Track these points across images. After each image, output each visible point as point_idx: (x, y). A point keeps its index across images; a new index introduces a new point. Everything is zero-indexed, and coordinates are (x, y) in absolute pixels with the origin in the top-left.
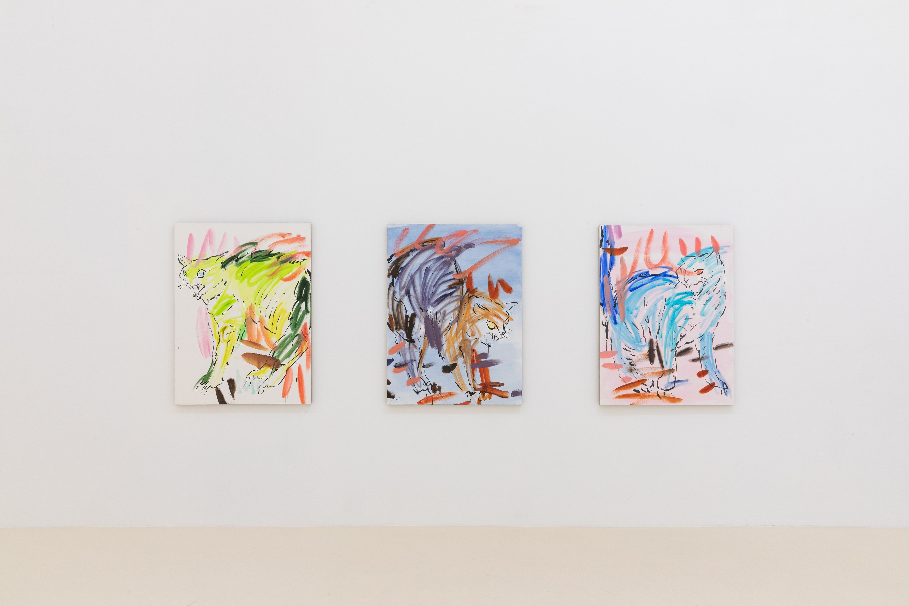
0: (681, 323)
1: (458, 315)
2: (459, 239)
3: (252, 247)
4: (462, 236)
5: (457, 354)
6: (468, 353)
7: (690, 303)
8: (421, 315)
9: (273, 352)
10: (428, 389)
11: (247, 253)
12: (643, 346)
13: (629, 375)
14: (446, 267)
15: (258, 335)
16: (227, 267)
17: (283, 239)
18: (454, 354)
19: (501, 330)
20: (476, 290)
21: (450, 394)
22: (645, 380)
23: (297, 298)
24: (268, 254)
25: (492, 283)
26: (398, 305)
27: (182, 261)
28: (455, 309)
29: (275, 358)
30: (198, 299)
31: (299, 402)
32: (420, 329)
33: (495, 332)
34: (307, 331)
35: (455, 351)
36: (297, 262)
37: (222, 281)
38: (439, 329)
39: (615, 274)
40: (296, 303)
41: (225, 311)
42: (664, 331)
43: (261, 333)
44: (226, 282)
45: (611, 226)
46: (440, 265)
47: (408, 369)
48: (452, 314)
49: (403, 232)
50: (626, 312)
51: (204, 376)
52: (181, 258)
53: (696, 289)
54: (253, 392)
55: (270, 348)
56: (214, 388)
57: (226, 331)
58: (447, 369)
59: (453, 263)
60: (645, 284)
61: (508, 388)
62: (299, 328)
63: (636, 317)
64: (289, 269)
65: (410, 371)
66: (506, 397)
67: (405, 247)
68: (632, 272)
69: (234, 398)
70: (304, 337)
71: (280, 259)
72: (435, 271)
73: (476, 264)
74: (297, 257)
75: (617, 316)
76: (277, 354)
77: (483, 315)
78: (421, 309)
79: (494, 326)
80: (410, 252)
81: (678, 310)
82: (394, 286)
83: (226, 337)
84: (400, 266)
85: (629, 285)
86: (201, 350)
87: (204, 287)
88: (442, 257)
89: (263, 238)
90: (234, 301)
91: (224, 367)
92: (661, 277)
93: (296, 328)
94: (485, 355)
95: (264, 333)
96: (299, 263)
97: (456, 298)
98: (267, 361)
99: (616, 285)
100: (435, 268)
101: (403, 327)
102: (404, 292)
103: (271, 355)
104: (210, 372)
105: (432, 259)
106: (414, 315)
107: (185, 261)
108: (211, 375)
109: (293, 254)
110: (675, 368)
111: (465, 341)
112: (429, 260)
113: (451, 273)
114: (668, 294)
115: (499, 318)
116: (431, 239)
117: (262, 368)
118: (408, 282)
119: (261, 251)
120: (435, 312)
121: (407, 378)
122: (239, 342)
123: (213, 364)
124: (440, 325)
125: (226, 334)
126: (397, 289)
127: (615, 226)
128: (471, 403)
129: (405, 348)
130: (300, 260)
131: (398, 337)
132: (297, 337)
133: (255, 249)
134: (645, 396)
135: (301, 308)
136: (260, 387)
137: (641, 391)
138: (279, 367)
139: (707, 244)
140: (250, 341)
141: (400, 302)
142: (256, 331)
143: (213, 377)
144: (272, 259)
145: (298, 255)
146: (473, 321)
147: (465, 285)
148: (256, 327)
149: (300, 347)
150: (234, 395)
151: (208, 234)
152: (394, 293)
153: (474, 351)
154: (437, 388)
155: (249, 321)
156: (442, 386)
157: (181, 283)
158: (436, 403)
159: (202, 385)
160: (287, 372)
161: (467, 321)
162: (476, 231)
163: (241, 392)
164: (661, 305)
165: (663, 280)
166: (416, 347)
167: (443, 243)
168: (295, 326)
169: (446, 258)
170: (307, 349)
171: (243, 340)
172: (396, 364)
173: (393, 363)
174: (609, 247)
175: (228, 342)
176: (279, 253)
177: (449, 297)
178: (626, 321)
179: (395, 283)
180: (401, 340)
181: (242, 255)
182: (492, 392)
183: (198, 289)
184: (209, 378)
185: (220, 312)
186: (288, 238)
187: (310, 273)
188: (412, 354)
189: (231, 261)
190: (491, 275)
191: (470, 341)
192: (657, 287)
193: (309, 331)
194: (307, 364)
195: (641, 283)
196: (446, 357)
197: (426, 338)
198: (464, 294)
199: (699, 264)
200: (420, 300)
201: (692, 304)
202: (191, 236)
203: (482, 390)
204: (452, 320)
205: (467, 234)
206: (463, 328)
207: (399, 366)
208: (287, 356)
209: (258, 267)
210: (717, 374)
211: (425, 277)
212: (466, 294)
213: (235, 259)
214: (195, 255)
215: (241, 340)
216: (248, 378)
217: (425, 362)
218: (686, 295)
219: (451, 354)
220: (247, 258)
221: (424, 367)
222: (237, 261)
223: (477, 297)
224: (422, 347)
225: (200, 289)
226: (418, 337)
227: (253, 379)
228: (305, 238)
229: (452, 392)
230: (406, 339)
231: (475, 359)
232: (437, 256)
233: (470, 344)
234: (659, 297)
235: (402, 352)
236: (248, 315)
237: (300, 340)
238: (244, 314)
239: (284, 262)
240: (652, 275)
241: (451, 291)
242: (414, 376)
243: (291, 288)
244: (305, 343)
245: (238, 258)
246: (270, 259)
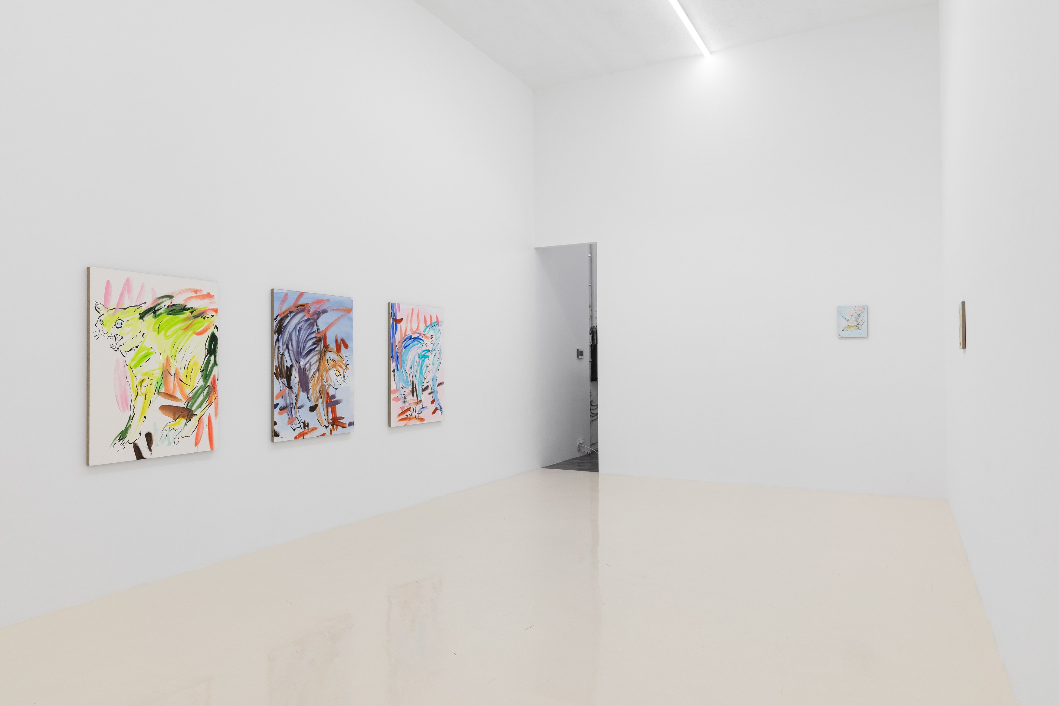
0: (424, 371)
1: (319, 365)
2: (319, 305)
3: (168, 300)
4: (320, 303)
5: (318, 396)
6: (325, 395)
7: (428, 357)
8: (296, 366)
9: (187, 403)
10: (300, 426)
11: (164, 306)
12: (410, 385)
13: (404, 405)
14: (311, 328)
15: (173, 388)
16: (145, 318)
17: (195, 295)
18: (316, 397)
19: (342, 376)
20: (329, 346)
21: (314, 429)
22: (411, 408)
23: (207, 352)
24: (183, 308)
25: (338, 341)
26: (281, 357)
27: (99, 309)
28: (317, 361)
29: (189, 409)
30: (115, 351)
31: (209, 449)
32: (296, 377)
33: (339, 378)
35: (317, 394)
37: (140, 332)
38: (308, 377)
39: (398, 337)
40: (206, 356)
41: (143, 363)
42: (418, 375)
43: (177, 385)
44: (144, 334)
45: (395, 303)
46: (308, 326)
47: (288, 411)
48: (315, 365)
49: (285, 297)
50: (402, 362)
51: (122, 432)
52: (98, 306)
53: (430, 349)
54: (169, 444)
55: (185, 399)
56: (132, 443)
57: (144, 384)
58: (312, 409)
59: (316, 324)
61: (346, 421)
62: (209, 380)
63: (407, 366)
64: (200, 324)
65: (290, 413)
66: (345, 427)
68: (405, 336)
69: (151, 451)
70: (213, 388)
71: (194, 314)
72: (305, 330)
73: (328, 326)
74: (207, 313)
75: (398, 365)
76: (191, 405)
77: (333, 365)
78: (296, 361)
79: (338, 374)
80: (289, 314)
81: (423, 361)
82: (278, 342)
83: (144, 390)
84: (282, 325)
85: (404, 344)
86: (118, 405)
87: (122, 338)
88: (308, 320)
90: (151, 353)
91: (141, 421)
92: (417, 340)
94: (334, 396)
95: (179, 385)
96: (209, 318)
97: (317, 352)
98: (182, 412)
99: (398, 344)
100: (304, 328)
101: (285, 376)
102: (285, 346)
103: (185, 406)
104: (128, 427)
105: (303, 321)
106: (292, 366)
107: (102, 310)
108: (129, 430)
109: (204, 309)
110: (422, 399)
111: (323, 386)
112: (301, 321)
113: (314, 332)
114: (419, 351)
115: (342, 368)
116: (302, 304)
117: (177, 419)
118: (288, 338)
119: (177, 305)
120: (305, 363)
121: (287, 419)
122: (156, 394)
123: (131, 418)
124: (308, 374)
125: (144, 387)
126: (281, 345)
127: (397, 304)
128: (326, 435)
129: (286, 394)
130: (210, 316)
131: (281, 385)
132: (208, 388)
133: (172, 303)
134: (410, 419)
135: (210, 360)
136: (175, 438)
137: (409, 416)
138: (192, 417)
139: (434, 320)
140: (167, 394)
141: (283, 355)
142: (172, 383)
143: (131, 432)
144: (186, 313)
145: (208, 311)
146: (327, 370)
147: (322, 342)
148: (172, 379)
149: (210, 398)
150: (152, 448)
151: (126, 283)
152: (279, 347)
153: (328, 394)
154: (306, 425)
155: (166, 373)
156: (309, 423)
157: (98, 333)
158: (306, 436)
159: (119, 441)
160: (199, 421)
161: (323, 370)
162: (328, 300)
163: (158, 445)
164: (417, 357)
165: (418, 342)
166: (293, 392)
167: (309, 308)
168: (206, 378)
169: (311, 320)
170: (215, 399)
171: (160, 392)
172: (280, 407)
173: (279, 407)
174: (395, 318)
175: (145, 395)
176: (192, 308)
177: (313, 351)
178: (402, 369)
179: (279, 339)
180: (283, 387)
181: (160, 307)
182: (338, 424)
183: (116, 340)
184: (126, 433)
185: (138, 365)
186: (200, 295)
187: (217, 328)
188: (291, 398)
189: (149, 312)
190: (337, 335)
191: (325, 386)
192: (415, 346)
193: (217, 382)
194: (215, 413)
195: (409, 343)
196: (311, 399)
197: (299, 385)
198: (322, 349)
199: (431, 333)
200: (295, 354)
202: (108, 282)
203: (332, 423)
204: (315, 369)
205: (324, 302)
206: (321, 376)
207: (282, 409)
208: (199, 407)
209: (174, 320)
210: (438, 401)
211: (299, 335)
212: (323, 349)
213: (153, 310)
214: (113, 304)
215: (158, 392)
216: (164, 431)
217: (299, 404)
218: (426, 351)
219: (315, 397)
220: (164, 310)
221: (298, 408)
222: (154, 313)
223: (329, 352)
224: (297, 392)
225: (118, 340)
226: (294, 384)
227: (169, 431)
228: (214, 296)
229: (315, 427)
230: (286, 386)
231: (328, 400)
232: (306, 318)
233: (325, 388)
234: (415, 353)
235: (284, 397)
236: (165, 368)
237: (210, 390)
238: (161, 366)
239: (196, 317)
240: (413, 338)
241: (315, 346)
242: (292, 416)
243: (202, 342)
244: (214, 393)
245: (155, 310)
246: (184, 314)
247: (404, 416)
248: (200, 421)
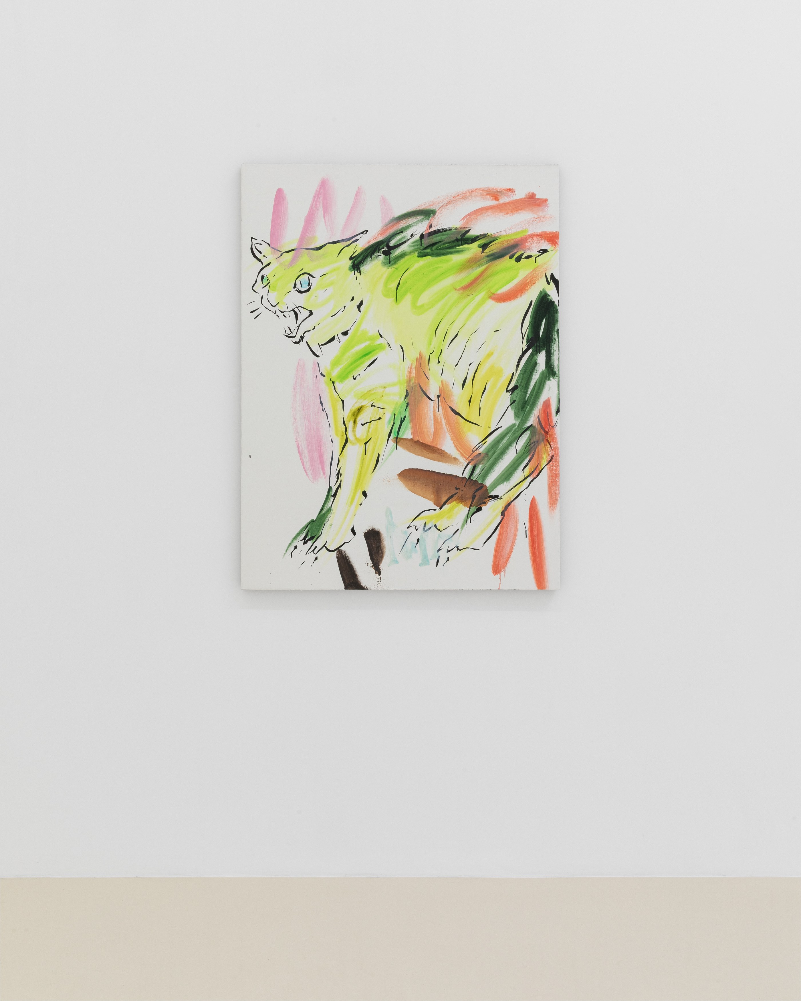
3: (422, 221)
9: (470, 467)
11: (412, 235)
15: (436, 428)
16: (365, 268)
17: (494, 203)
23: (528, 341)
24: (459, 237)
27: (260, 252)
29: (476, 481)
30: (296, 343)
31: (533, 585)
34: (551, 419)
36: (528, 256)
37: (352, 299)
40: (524, 353)
41: (360, 370)
43: (444, 423)
44: (361, 303)
51: (309, 522)
52: (258, 246)
54: (425, 561)
55: (465, 457)
56: (334, 550)
57: (361, 419)
62: (533, 412)
64: (508, 273)
69: (380, 573)
70: (543, 433)
71: (489, 250)
74: (527, 244)
76: (481, 472)
83: (361, 432)
86: (303, 463)
87: (311, 314)
89: (449, 200)
90: (380, 347)
91: (356, 502)
93: (524, 411)
95: (449, 424)
96: (532, 259)
98: (457, 489)
103: (466, 475)
104: (324, 514)
107: (267, 253)
108: (326, 521)
109: (517, 236)
117: (444, 504)
119: (444, 230)
122: (391, 443)
123: (332, 494)
125: (363, 425)
130: (535, 253)
132: (527, 435)
133: (430, 226)
135: (536, 364)
136: (440, 550)
138: (485, 503)
140: (418, 443)
142: (432, 417)
143: (331, 525)
144: (468, 249)
145: (529, 240)
148: (430, 409)
149: (535, 458)
150: (381, 567)
151: (320, 190)
155: (415, 393)
157: (257, 304)
159: (305, 543)
160: (503, 514)
163: (397, 562)
168: (523, 407)
170: (550, 461)
171: (401, 439)
175: (366, 444)
176: (485, 236)
181: (400, 240)
183: (297, 319)
184: (321, 526)
185: (349, 373)
186: (507, 201)
187: (556, 283)
189: (374, 253)
193: (555, 418)
194: (549, 496)
202: (280, 194)
208: (503, 478)
209: (437, 268)
213: (383, 247)
214: (290, 239)
215: (397, 438)
216: (412, 529)
220: (411, 246)
222: (386, 253)
225: (300, 318)
227: (425, 531)
228: (546, 200)
236: (413, 381)
237: (534, 439)
238: (404, 377)
239: (497, 256)
243: (514, 318)
244: (545, 446)
245: (388, 246)
246: (465, 250)
248: (506, 513)
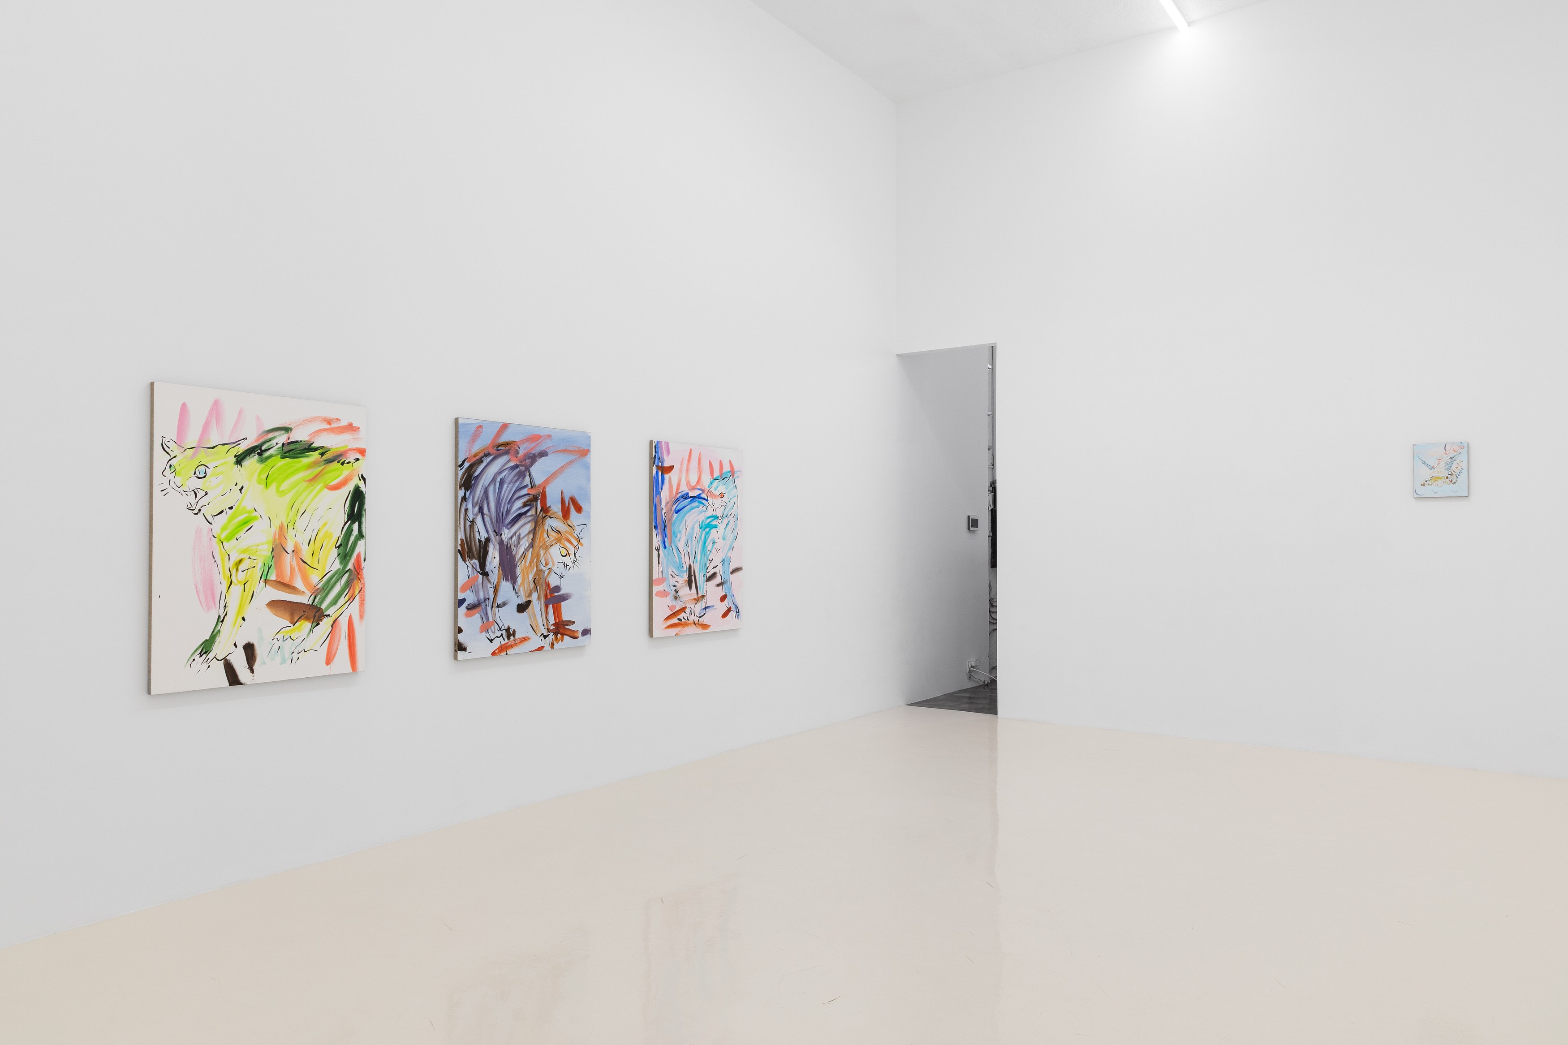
0: (709, 548)
1: (533, 539)
2: (534, 444)
3: (283, 434)
5: (531, 588)
6: (542, 586)
7: (716, 527)
8: (496, 539)
9: (313, 597)
10: (502, 635)
11: (277, 443)
12: (684, 571)
13: (674, 603)
14: (521, 479)
15: (291, 573)
16: (244, 463)
17: (328, 426)
18: (529, 589)
19: (572, 556)
20: (550, 509)
21: (525, 639)
22: (686, 607)
23: (348, 516)
24: (307, 447)
25: (565, 501)
26: (470, 526)
27: (169, 448)
28: (529, 532)
29: (316, 606)
30: (195, 514)
31: (350, 670)
32: (495, 558)
33: (567, 560)
34: (361, 565)
35: (529, 584)
36: (349, 463)
37: (236, 485)
38: (514, 557)
39: (665, 494)
40: (346, 523)
41: (241, 534)
42: (698, 556)
43: (296, 568)
44: (242, 487)
45: (661, 442)
46: (515, 476)
47: (481, 611)
48: (526, 538)
49: (477, 431)
50: (673, 535)
51: (204, 642)
52: (167, 443)
53: (720, 514)
54: (283, 661)
55: (309, 591)
56: (221, 660)
57: (242, 567)
58: (522, 608)
59: (528, 474)
60: (686, 506)
61: (577, 627)
62: (351, 561)
63: (680, 541)
64: (337, 472)
65: (484, 613)
66: (577, 638)
67: (478, 451)
68: (677, 493)
69: (253, 673)
70: (356, 574)
71: (326, 457)
72: (510, 483)
74: (348, 455)
75: (666, 539)
76: (319, 599)
77: (556, 539)
78: (495, 532)
79: (564, 552)
80: (483, 457)
81: (708, 533)
82: (466, 501)
83: (241, 576)
84: (472, 475)
85: (675, 506)
86: (200, 600)
87: (206, 494)
88: (516, 466)
89: (300, 422)
90: (255, 518)
91: (238, 625)
92: (697, 499)
93: (346, 560)
94: (557, 589)
95: (300, 569)
96: (351, 464)
97: (530, 519)
98: (304, 612)
99: (666, 506)
100: (509, 480)
101: (476, 555)
102: (477, 508)
103: (310, 602)
104: (215, 635)
105: (507, 468)
106: (488, 540)
107: (174, 449)
108: (216, 639)
109: (342, 449)
110: (705, 594)
111: (539, 572)
112: (503, 469)
113: (525, 486)
114: (701, 518)
115: (571, 543)
116: (505, 442)
117: (296, 622)
118: (481, 496)
119: (297, 442)
120: (509, 536)
121: (480, 623)
122: (262, 583)
123: (221, 620)
124: (514, 552)
125: (242, 571)
126: (470, 506)
127: (665, 442)
128: (544, 649)
129: (478, 583)
130: (352, 460)
131: (470, 569)
132: (348, 574)
133: (289, 439)
134: (686, 625)
135: (352, 530)
136: (293, 653)
137: (683, 620)
138: (321, 620)
139: (727, 468)
140: (279, 582)
141: (473, 522)
142: (289, 565)
143: (220, 642)
144: (313, 455)
145: (349, 452)
146: (547, 546)
147: (539, 502)
148: (288, 560)
149: (351, 589)
151: (214, 407)
152: (466, 510)
153: (547, 584)
154: (512, 633)
155: (278, 550)
156: (516, 630)
157: (166, 486)
158: (511, 651)
159: (201, 656)
160: (332, 626)
161: (540, 547)
162: (549, 436)
163: (265, 663)
164: (697, 528)
165: (698, 503)
166: (489, 581)
167: (518, 448)
168: (345, 558)
169: (521, 468)
170: (360, 591)
171: (268, 580)
172: (469, 605)
173: (465, 604)
174: (660, 464)
175: (244, 584)
176: (323, 447)
177: (524, 516)
178: (673, 545)
179: (467, 497)
180: (474, 573)
181: (269, 446)
182: (564, 632)
183: (196, 497)
184: (213, 644)
185: (233, 536)
186: (336, 426)
187: (364, 479)
188: (486, 590)
189: (251, 453)
190: (564, 491)
191: (544, 572)
192: (694, 510)
193: (363, 564)
194: (360, 614)
195: (683, 506)
196: (520, 592)
197: (501, 569)
198: (538, 514)
199: (722, 488)
200: (494, 521)
201: (717, 528)
202: (184, 407)
203: (554, 631)
204: (527, 545)
205: (542, 439)
206: (537, 556)
207: (472, 608)
208: (333, 603)
209: (293, 466)
210: (733, 597)
211: (500, 491)
212: (540, 513)
213: (258, 450)
214: (192, 439)
215: (266, 580)
216: (276, 640)
217: (499, 601)
218: (713, 518)
219: (526, 589)
220: (276, 451)
221: (498, 607)
222: (260, 454)
223: (551, 518)
224: (496, 581)
225: (199, 496)
226: (492, 568)
227: (283, 641)
228: (359, 428)
229: (526, 637)
230: (479, 572)
231: (548, 594)
232: (511, 464)
233: (544, 576)
234: (695, 520)
235: (475, 589)
236: (277, 541)
237: (352, 578)
238: (271, 538)
239: (330, 461)
240: (691, 497)
241: (526, 509)
242: (488, 619)
243: (340, 501)
244: (357, 582)
245: (261, 450)
246: (309, 456)
247: (675, 621)
248: (334, 625)
